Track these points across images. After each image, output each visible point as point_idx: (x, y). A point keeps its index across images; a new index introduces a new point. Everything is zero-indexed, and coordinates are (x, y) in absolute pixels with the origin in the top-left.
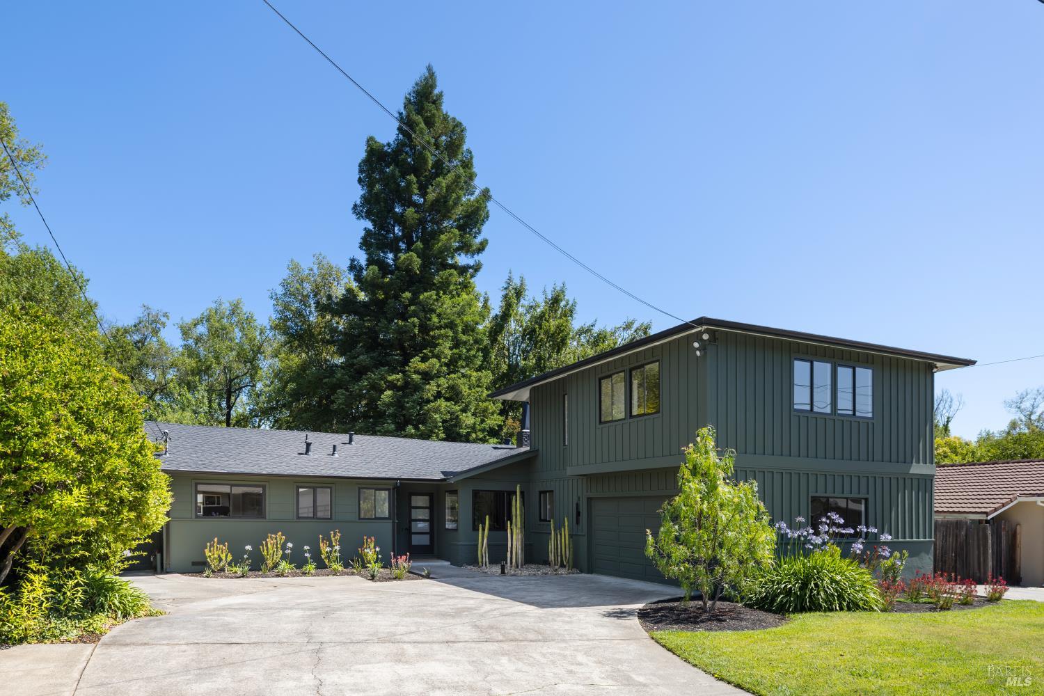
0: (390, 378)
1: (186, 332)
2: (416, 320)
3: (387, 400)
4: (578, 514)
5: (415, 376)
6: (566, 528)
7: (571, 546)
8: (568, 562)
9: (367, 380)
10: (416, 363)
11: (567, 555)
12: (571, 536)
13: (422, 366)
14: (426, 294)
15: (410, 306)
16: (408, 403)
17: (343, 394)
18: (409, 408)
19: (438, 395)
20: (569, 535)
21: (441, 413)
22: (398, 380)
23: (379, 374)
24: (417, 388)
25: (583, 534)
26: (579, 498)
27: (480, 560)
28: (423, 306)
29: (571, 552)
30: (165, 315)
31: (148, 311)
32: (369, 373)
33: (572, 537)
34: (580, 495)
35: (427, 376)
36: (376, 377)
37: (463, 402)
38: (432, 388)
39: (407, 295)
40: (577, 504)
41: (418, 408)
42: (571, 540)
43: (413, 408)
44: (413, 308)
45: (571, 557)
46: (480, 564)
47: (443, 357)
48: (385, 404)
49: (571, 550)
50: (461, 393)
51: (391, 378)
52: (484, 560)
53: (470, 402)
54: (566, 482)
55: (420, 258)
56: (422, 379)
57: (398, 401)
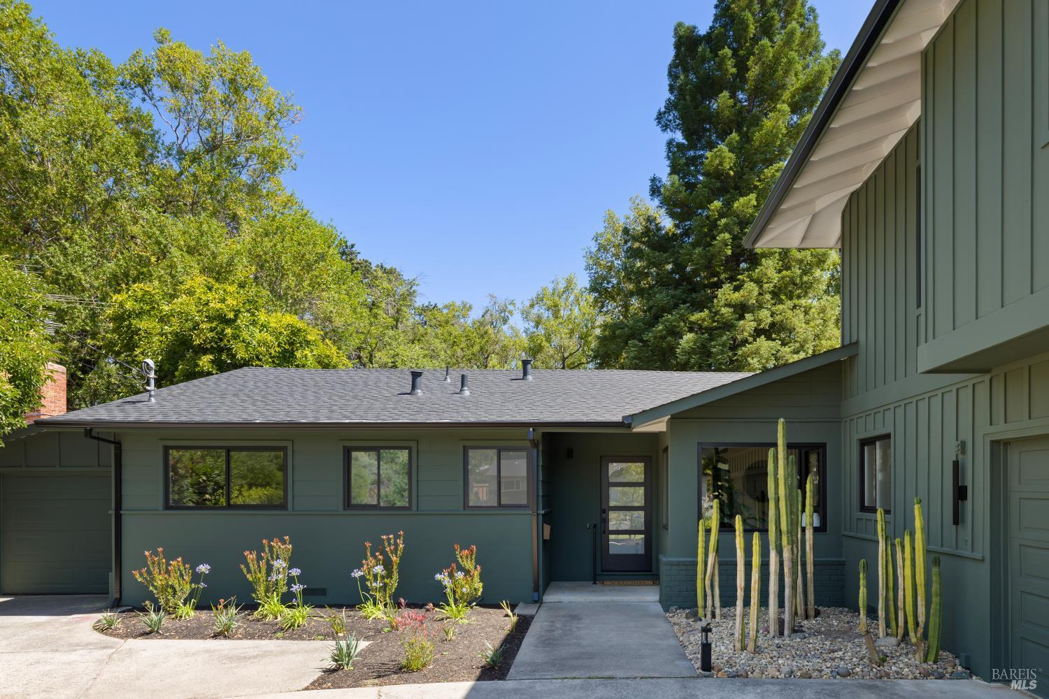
0: (693, 318)
1: (526, 315)
2: (727, 236)
3: (686, 346)
4: (960, 493)
5: (724, 310)
6: (919, 535)
7: (935, 587)
8: (925, 636)
9: (663, 323)
10: (726, 293)
11: (921, 619)
12: (934, 558)
13: (736, 297)
14: (742, 200)
15: (719, 219)
16: (714, 347)
17: (635, 346)
18: (717, 354)
19: (758, 332)
20: (928, 552)
21: (761, 357)
22: (704, 320)
23: (678, 314)
24: (728, 326)
25: (978, 555)
26: (963, 444)
27: (700, 602)
28: (737, 216)
29: (935, 606)
30: (512, 303)
31: (494, 300)
32: (666, 314)
33: (937, 562)
34: (966, 435)
35: (742, 309)
36: (673, 318)
37: (796, 341)
38: (748, 325)
39: (717, 204)
40: (956, 464)
41: (730, 354)
42: (935, 570)
43: (722, 352)
44: (724, 221)
45: (934, 621)
46: (701, 611)
47: (765, 281)
48: (685, 352)
49: (935, 600)
50: (794, 329)
51: (695, 317)
52: (709, 603)
53: (805, 341)
54: (923, 406)
55: (733, 153)
56: (734, 312)
57: (703, 346)
